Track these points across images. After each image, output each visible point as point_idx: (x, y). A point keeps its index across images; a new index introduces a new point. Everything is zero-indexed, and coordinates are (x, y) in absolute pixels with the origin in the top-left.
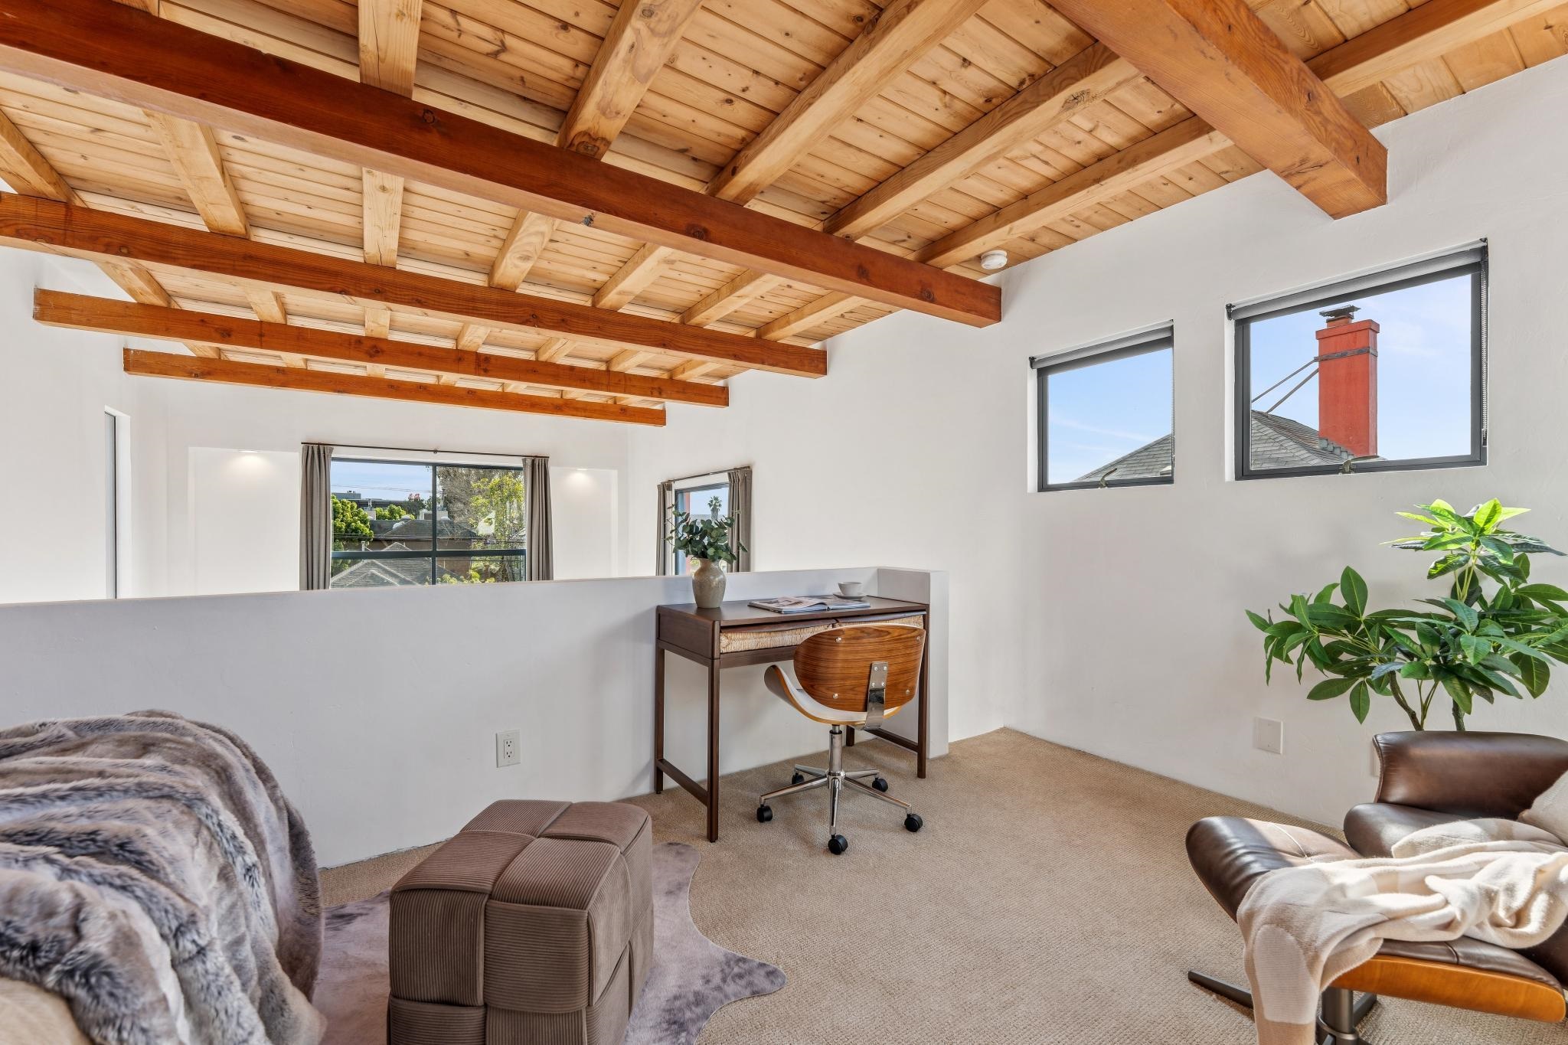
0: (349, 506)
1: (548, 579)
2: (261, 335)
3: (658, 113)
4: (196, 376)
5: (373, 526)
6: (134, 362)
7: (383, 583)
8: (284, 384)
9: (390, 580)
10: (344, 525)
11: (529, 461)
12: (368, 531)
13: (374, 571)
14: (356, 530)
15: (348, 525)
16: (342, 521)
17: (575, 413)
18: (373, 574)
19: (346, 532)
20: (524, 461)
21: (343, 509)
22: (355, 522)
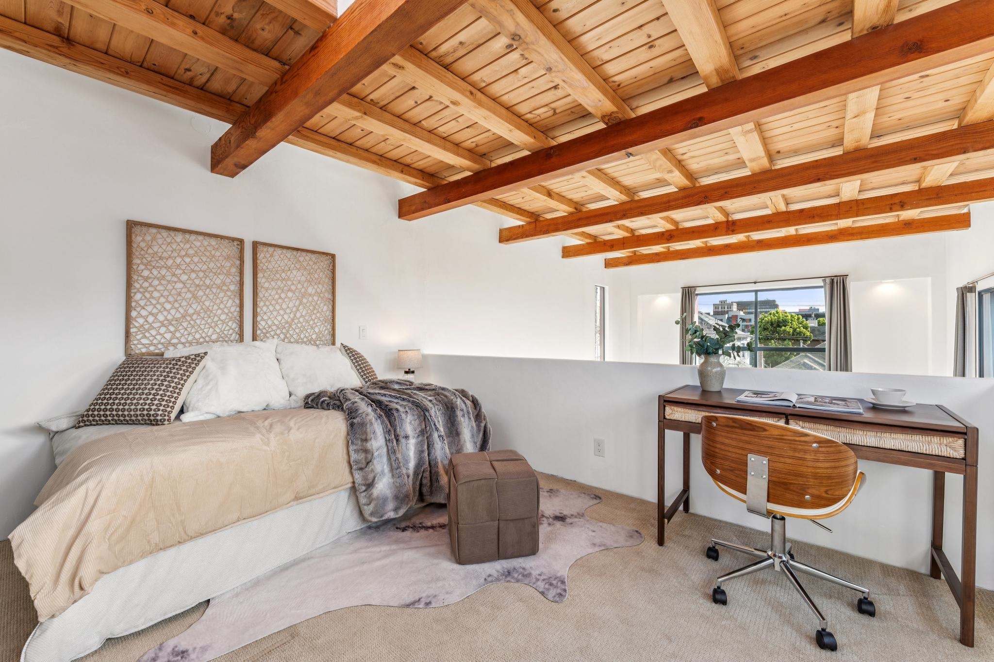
0: (796, 318)
1: (847, 370)
2: (624, 243)
3: (631, 79)
4: (627, 265)
5: (813, 330)
6: (609, 264)
7: (811, 368)
8: (659, 261)
9: (817, 367)
10: (791, 330)
11: (828, 280)
12: (808, 334)
13: (806, 361)
14: (800, 333)
15: (795, 330)
16: (791, 327)
17: (850, 238)
18: (805, 363)
19: (793, 335)
20: (824, 281)
21: (792, 320)
22: (799, 328)
